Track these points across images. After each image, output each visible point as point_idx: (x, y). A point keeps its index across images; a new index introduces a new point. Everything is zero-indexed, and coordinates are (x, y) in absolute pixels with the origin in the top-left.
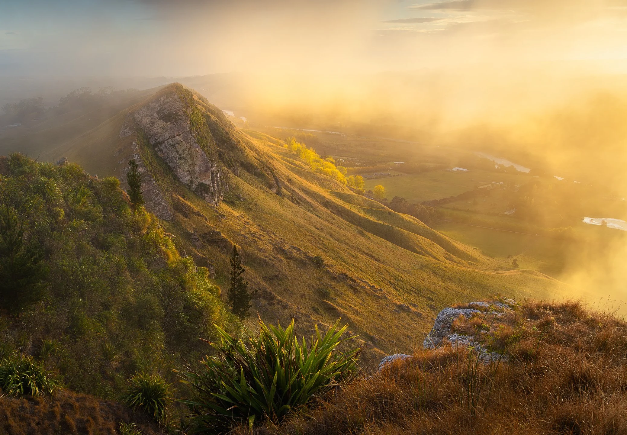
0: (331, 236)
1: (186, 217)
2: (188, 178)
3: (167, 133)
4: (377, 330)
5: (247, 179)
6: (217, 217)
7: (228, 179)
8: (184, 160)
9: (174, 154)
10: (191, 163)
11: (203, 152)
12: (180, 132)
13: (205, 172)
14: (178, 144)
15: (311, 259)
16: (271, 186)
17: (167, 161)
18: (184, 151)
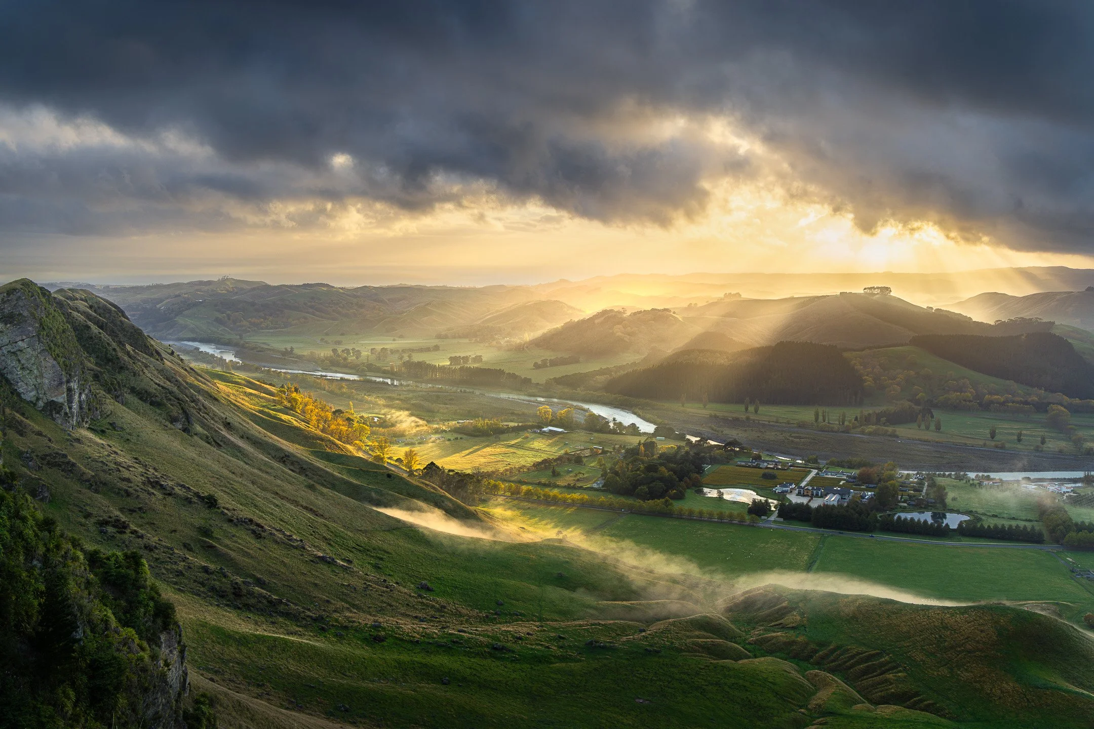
0: (253, 483)
1: (21, 435)
2: (34, 393)
3: (6, 337)
4: (272, 574)
5: (137, 409)
6: (68, 440)
7: (100, 403)
8: (28, 371)
9: (14, 363)
10: (38, 375)
11: (55, 362)
12: (24, 337)
13: (57, 386)
14: (21, 351)
15: (202, 498)
16: (173, 420)
17: (5, 371)
18: (28, 359)
